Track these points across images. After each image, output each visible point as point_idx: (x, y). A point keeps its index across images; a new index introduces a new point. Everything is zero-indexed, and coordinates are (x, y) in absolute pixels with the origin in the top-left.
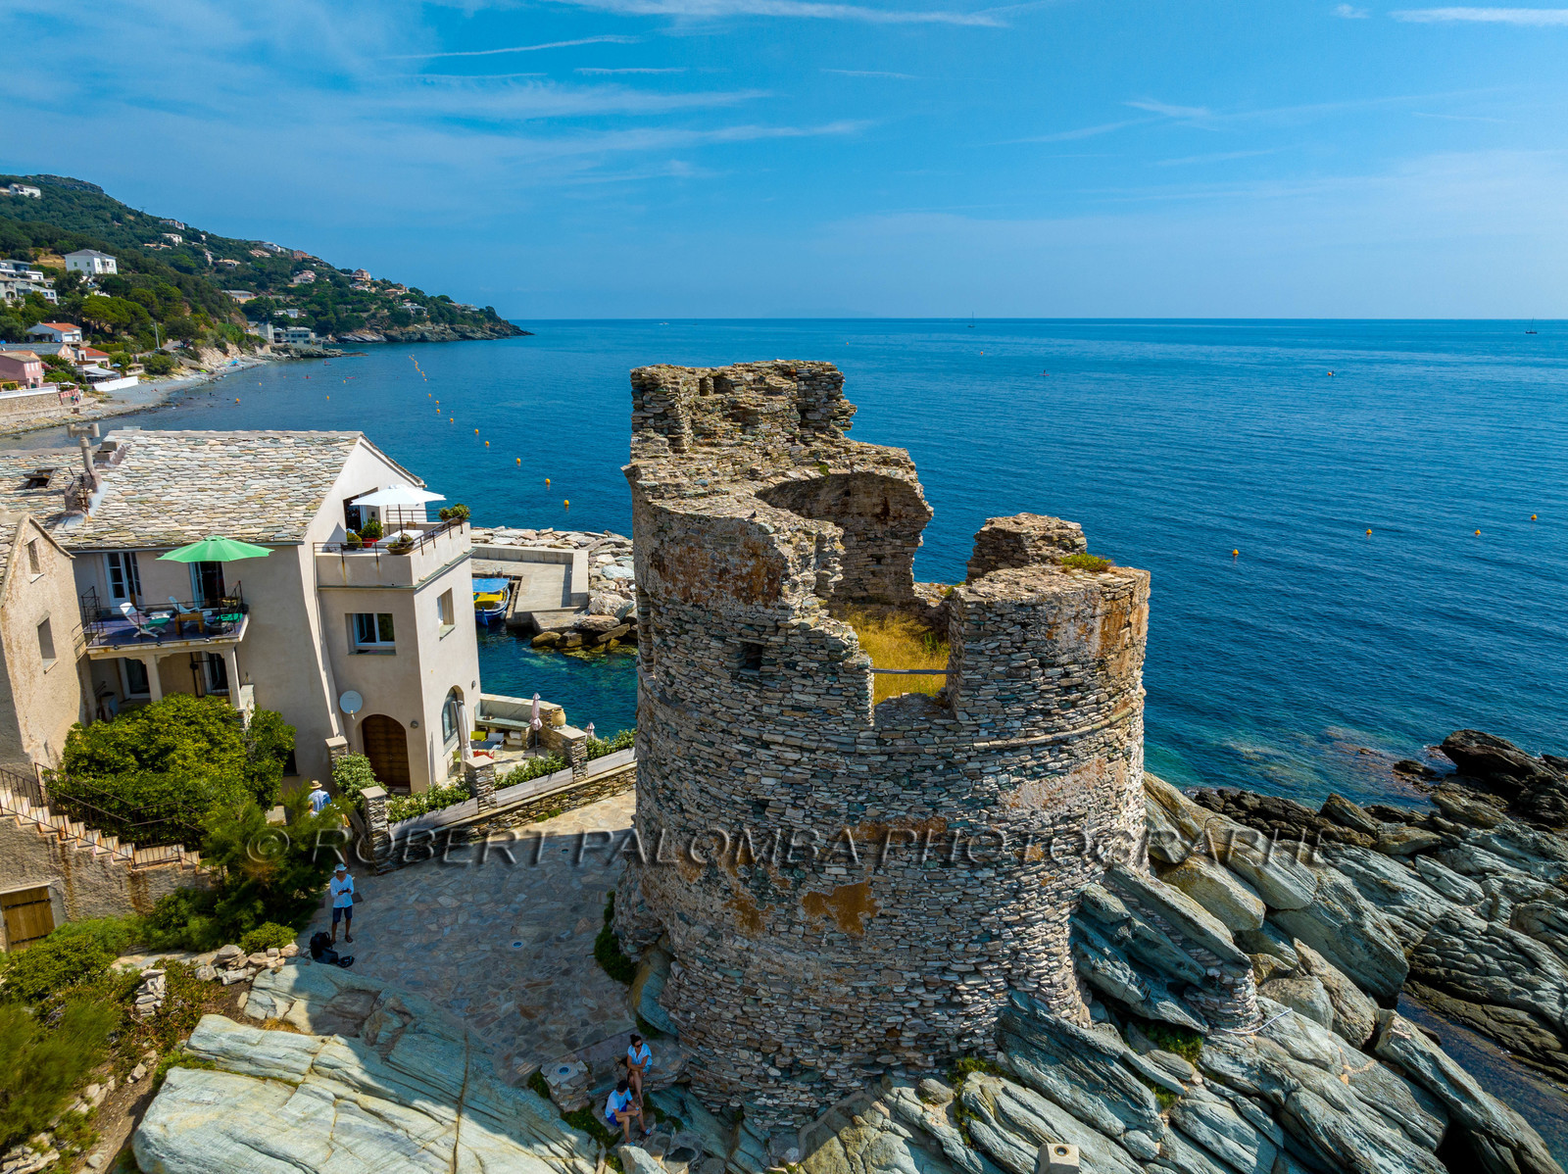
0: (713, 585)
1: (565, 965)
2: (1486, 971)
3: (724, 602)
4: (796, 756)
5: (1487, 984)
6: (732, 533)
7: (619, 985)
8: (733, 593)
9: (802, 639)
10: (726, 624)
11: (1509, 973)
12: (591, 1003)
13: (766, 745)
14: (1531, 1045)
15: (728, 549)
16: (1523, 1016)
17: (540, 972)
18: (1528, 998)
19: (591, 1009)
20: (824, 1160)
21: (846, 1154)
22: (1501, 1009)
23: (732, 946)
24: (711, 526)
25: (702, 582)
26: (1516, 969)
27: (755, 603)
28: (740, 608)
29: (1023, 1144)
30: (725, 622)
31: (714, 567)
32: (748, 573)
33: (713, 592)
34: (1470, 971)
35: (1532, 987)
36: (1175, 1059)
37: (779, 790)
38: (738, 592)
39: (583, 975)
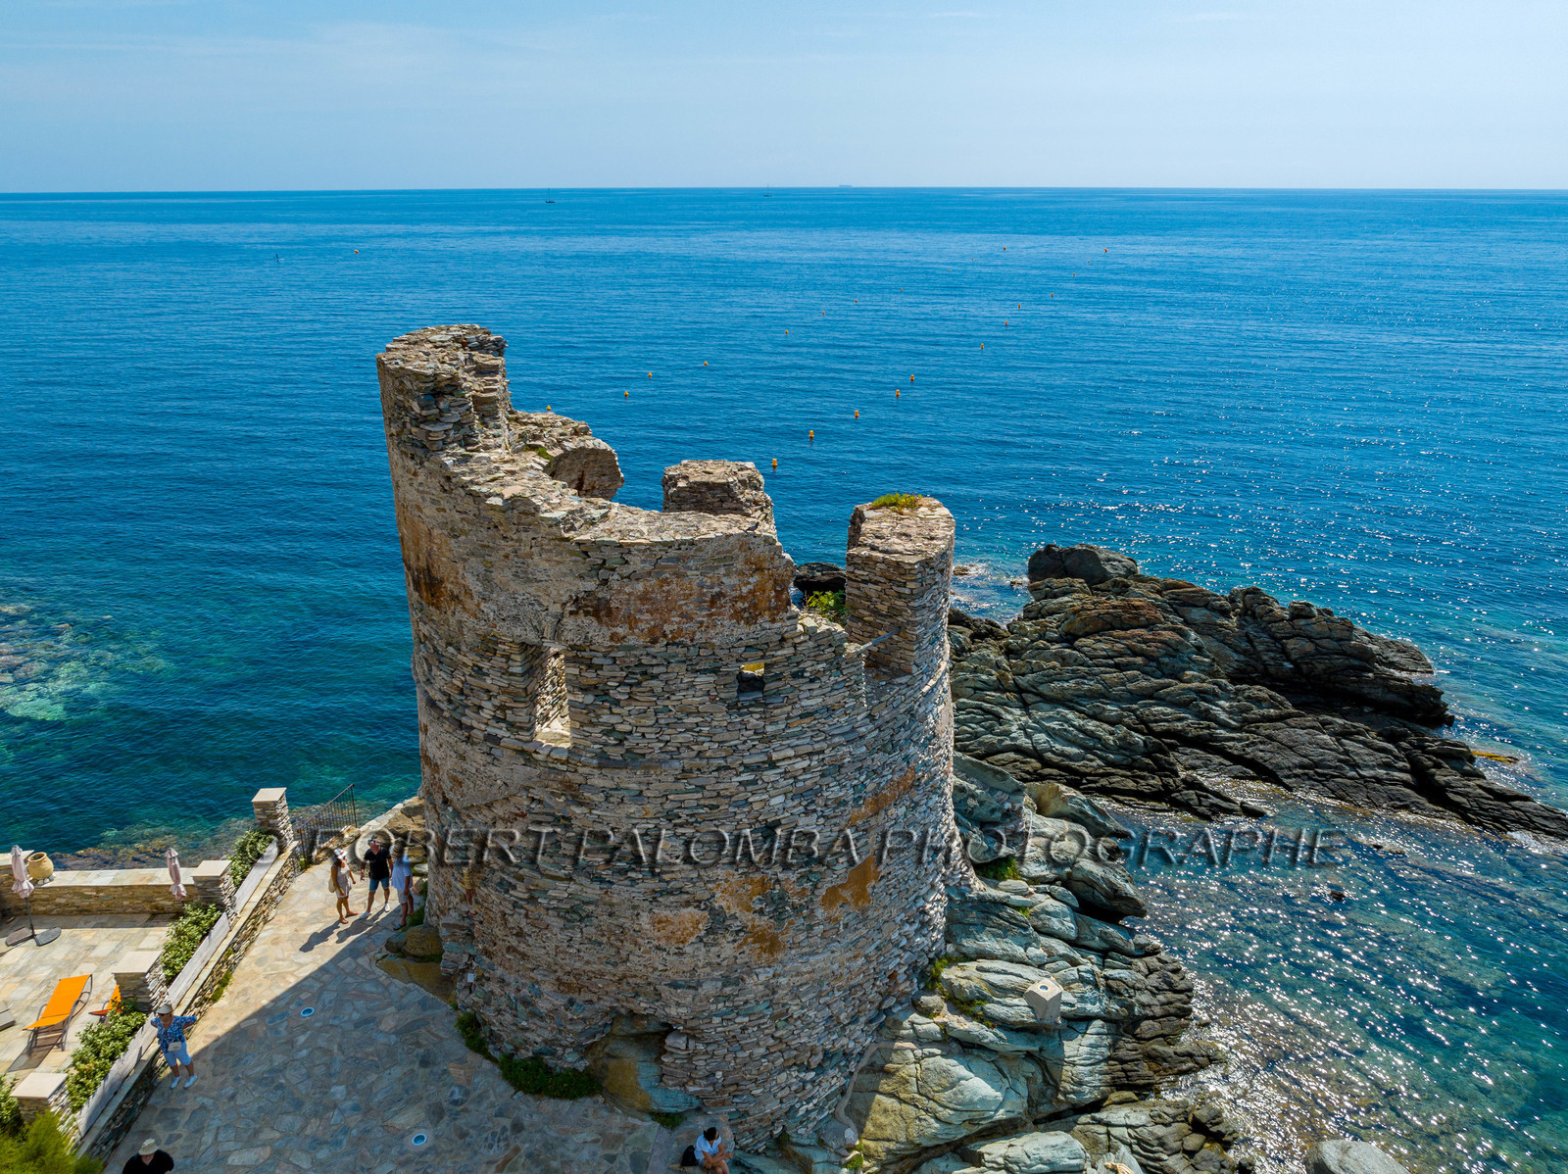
0: (701, 616)
1: (507, 1122)
2: (976, 735)
3: (719, 629)
4: (805, 764)
5: (981, 744)
6: (729, 552)
7: (588, 1101)
8: (732, 617)
9: (811, 644)
10: (720, 653)
11: (990, 730)
12: (587, 1135)
13: (773, 765)
14: (1027, 772)
15: (722, 571)
16: (1012, 755)
17: (491, 1146)
18: (1008, 742)
19: (595, 1141)
20: (882, 1120)
21: (901, 1101)
22: (999, 757)
23: (755, 984)
24: (700, 550)
25: (684, 616)
26: (992, 726)
27: (760, 620)
28: (742, 630)
29: (1016, 1001)
30: (717, 651)
31: (704, 595)
32: (750, 592)
33: (701, 623)
34: (968, 739)
35: (1007, 733)
36: (1011, 883)
37: (790, 804)
38: (737, 615)
39: (536, 1118)
